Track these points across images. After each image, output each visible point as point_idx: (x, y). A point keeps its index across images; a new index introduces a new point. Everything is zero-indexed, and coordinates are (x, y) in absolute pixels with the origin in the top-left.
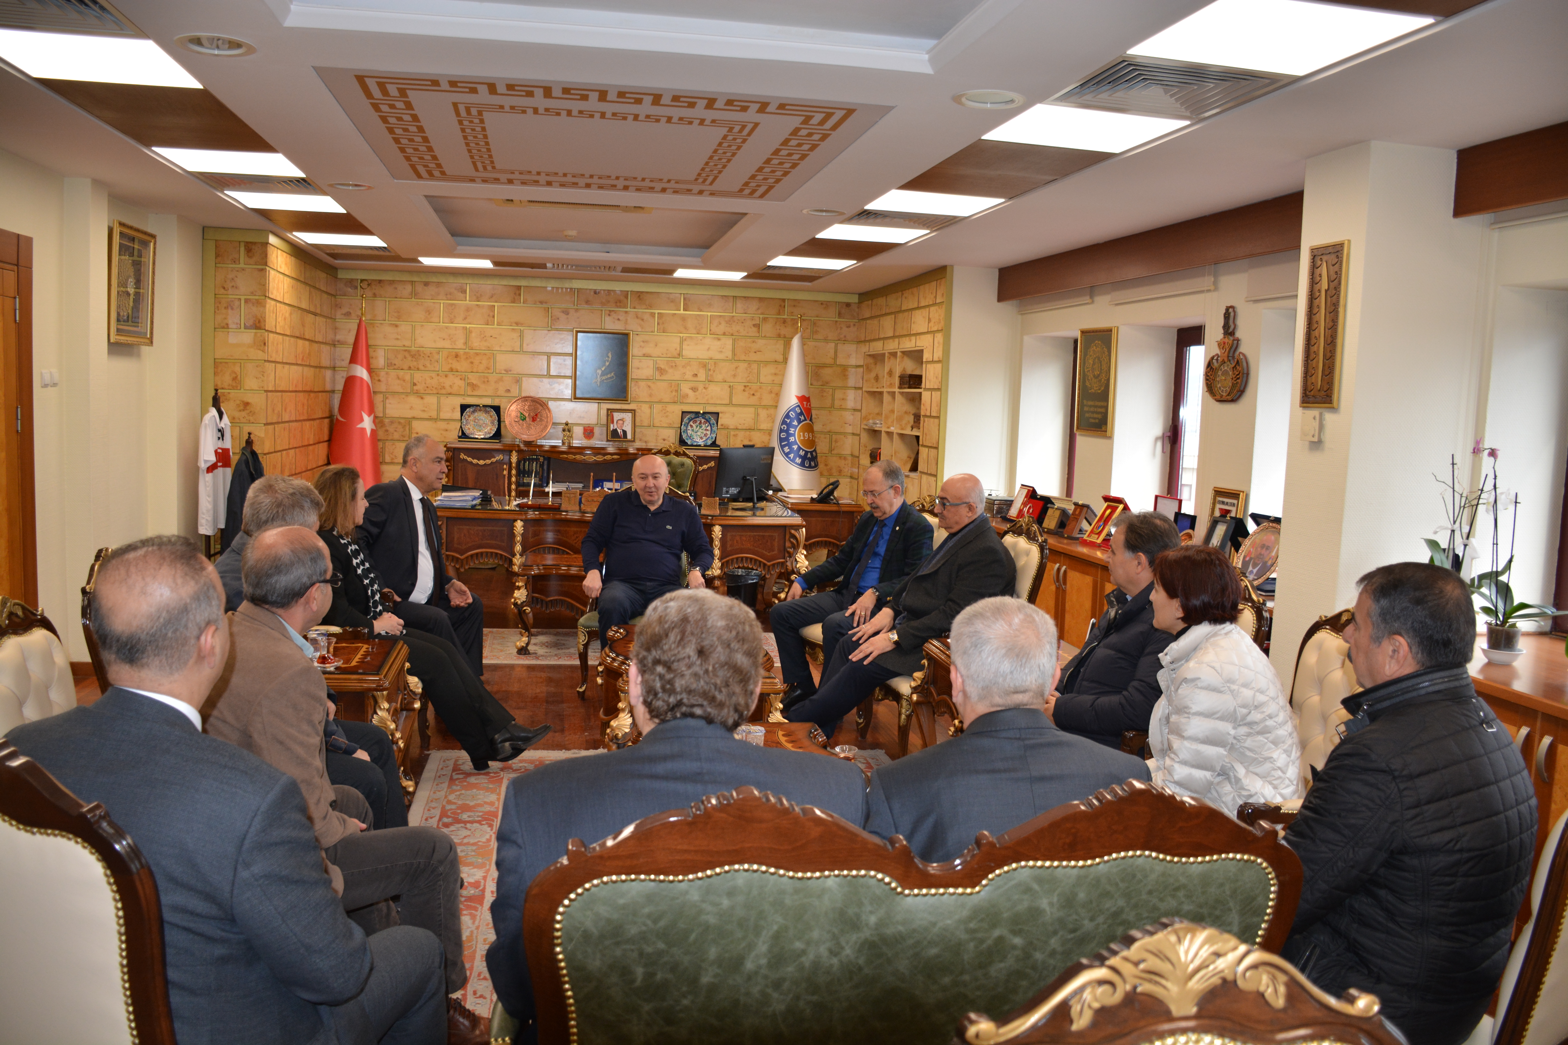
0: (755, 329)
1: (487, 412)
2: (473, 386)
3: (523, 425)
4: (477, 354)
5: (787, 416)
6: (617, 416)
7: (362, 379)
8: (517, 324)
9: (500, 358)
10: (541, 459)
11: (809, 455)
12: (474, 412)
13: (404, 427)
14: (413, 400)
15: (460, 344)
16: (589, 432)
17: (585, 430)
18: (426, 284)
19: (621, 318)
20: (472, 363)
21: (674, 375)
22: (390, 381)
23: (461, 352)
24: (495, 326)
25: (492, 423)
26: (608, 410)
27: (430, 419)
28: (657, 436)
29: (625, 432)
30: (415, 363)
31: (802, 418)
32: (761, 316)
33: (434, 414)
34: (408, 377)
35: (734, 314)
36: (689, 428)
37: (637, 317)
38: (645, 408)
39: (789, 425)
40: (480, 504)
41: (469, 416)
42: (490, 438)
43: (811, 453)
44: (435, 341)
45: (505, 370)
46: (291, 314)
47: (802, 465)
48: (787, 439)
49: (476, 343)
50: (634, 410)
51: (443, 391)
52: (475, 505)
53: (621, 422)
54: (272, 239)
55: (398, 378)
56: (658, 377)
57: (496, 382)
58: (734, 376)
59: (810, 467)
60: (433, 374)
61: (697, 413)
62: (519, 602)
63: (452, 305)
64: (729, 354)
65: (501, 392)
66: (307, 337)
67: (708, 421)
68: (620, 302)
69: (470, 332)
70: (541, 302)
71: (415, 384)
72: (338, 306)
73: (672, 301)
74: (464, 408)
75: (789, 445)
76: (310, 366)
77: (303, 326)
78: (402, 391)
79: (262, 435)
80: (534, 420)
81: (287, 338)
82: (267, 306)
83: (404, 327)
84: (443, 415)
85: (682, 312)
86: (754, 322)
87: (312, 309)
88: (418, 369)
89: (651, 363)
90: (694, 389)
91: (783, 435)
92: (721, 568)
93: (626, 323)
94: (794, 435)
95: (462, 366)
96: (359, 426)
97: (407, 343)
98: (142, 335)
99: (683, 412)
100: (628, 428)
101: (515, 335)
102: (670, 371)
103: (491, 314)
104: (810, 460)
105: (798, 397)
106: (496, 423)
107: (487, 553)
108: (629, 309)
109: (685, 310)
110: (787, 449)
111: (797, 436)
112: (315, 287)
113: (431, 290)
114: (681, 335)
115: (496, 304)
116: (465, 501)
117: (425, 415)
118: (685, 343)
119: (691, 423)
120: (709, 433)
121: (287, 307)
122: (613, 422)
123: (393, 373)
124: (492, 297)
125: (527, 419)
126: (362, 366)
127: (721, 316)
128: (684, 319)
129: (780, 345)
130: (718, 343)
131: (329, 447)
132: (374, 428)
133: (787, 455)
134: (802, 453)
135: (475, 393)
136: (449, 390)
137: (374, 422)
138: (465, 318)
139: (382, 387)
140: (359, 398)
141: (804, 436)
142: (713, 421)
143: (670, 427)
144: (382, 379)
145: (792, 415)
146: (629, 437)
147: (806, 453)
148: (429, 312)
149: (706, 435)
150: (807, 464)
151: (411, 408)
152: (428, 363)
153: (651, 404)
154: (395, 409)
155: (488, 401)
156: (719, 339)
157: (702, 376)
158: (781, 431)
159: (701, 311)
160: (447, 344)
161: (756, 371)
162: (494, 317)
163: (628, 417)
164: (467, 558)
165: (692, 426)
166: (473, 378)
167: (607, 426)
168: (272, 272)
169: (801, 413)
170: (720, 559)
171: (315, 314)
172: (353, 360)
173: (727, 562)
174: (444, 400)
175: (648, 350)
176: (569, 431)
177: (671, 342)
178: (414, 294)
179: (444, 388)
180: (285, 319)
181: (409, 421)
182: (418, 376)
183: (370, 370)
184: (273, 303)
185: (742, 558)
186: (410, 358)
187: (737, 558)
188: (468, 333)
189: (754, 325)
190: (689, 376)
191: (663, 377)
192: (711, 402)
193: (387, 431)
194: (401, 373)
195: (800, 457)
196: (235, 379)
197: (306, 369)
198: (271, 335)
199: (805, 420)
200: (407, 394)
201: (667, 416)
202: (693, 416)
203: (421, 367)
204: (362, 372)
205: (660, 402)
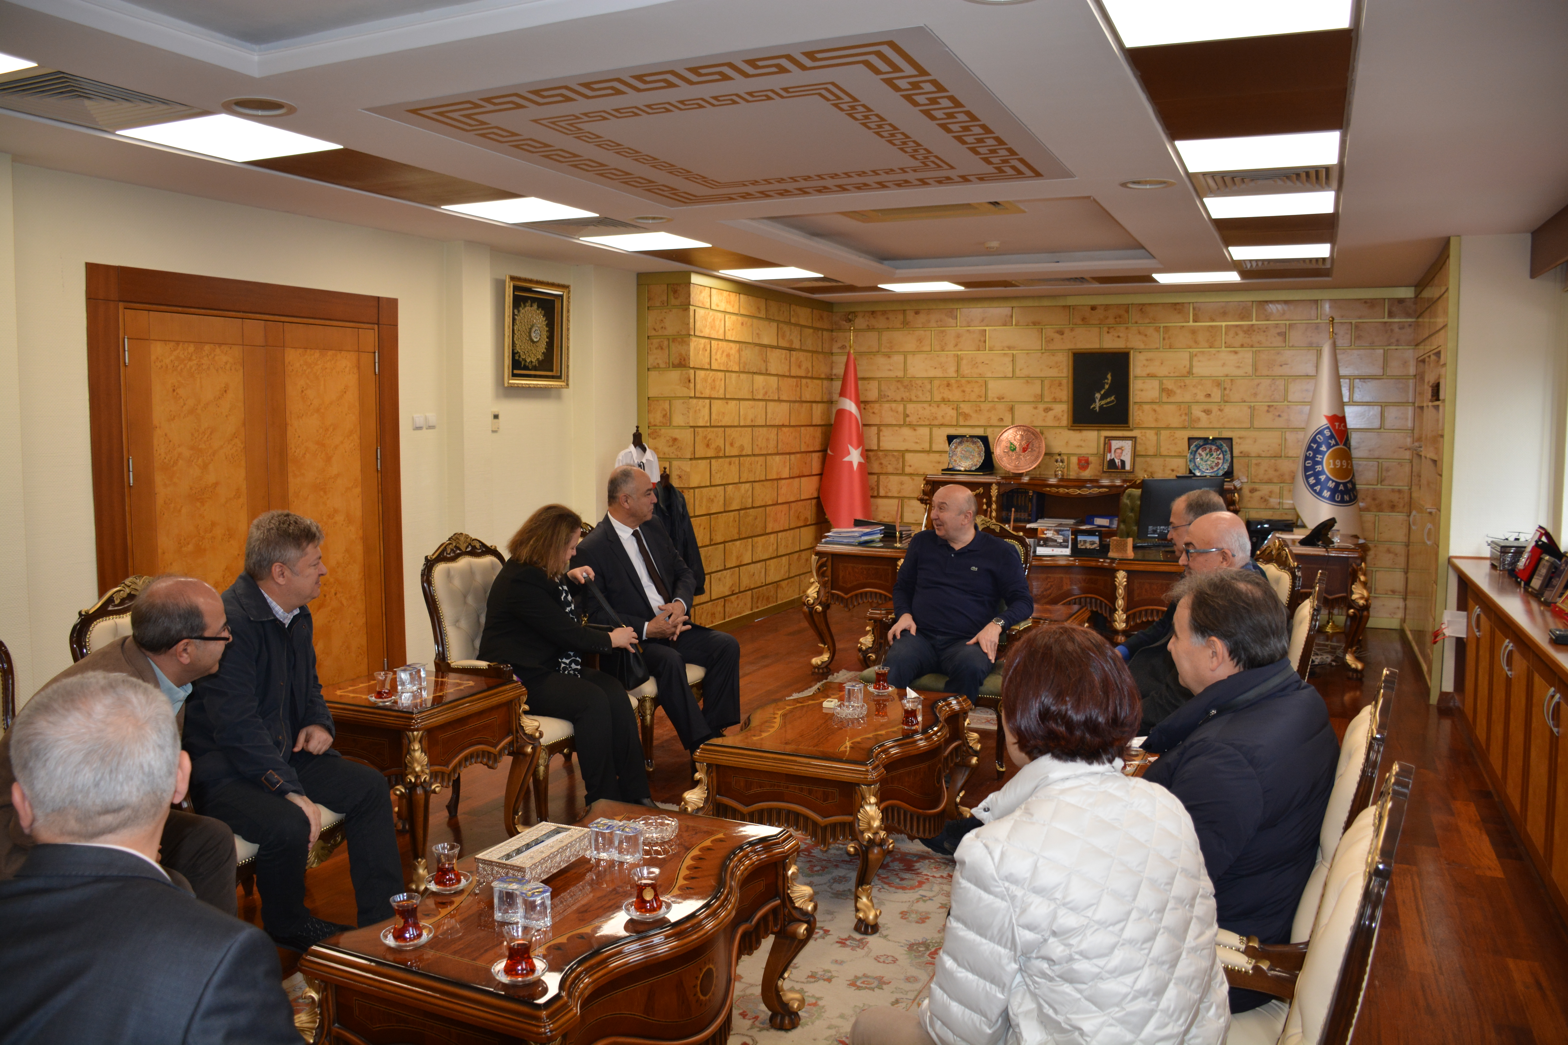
0: (1280, 339)
1: (974, 443)
2: (966, 416)
3: (1012, 456)
4: (969, 382)
5: (1314, 440)
6: (1115, 444)
7: (850, 413)
8: (1009, 348)
9: (991, 385)
10: (1031, 493)
11: (1341, 487)
12: (961, 443)
13: (898, 460)
14: (906, 431)
15: (951, 372)
16: (1084, 463)
17: (1079, 461)
18: (917, 313)
19: (1121, 335)
20: (964, 391)
21: (1181, 396)
22: (887, 413)
23: (953, 381)
24: (987, 351)
25: (979, 454)
26: (1106, 437)
27: (923, 451)
28: (1164, 466)
29: (1123, 462)
30: (907, 394)
31: (1333, 442)
32: (1288, 322)
33: (926, 446)
34: (901, 408)
35: (1254, 322)
36: (1197, 456)
37: (1140, 333)
38: (1151, 434)
39: (1317, 451)
40: (881, 541)
41: (956, 448)
42: (976, 470)
43: (1345, 484)
44: (926, 371)
45: (998, 398)
46: (739, 351)
47: (1332, 499)
48: (1312, 468)
49: (966, 370)
50: (1135, 438)
51: (936, 422)
52: (872, 541)
53: (1119, 451)
54: (695, 279)
55: (892, 410)
56: (1165, 399)
57: (988, 411)
58: (1255, 394)
59: (1342, 501)
60: (926, 405)
61: (1206, 439)
62: (864, 648)
63: (943, 332)
64: (1249, 370)
65: (994, 421)
66: (773, 372)
67: (1219, 448)
68: (1120, 317)
69: (962, 359)
70: (1034, 324)
71: (908, 416)
72: (832, 340)
73: (1180, 312)
74: (950, 439)
75: (1317, 475)
76: (779, 400)
77: (765, 361)
78: (894, 423)
79: (688, 470)
80: (1024, 450)
81: (734, 375)
82: (692, 345)
83: (898, 359)
84: (935, 447)
85: (1191, 323)
86: (1279, 330)
87: (783, 343)
88: (911, 401)
89: (1155, 383)
90: (1208, 412)
91: (1309, 463)
92: (1127, 621)
93: (1127, 340)
94: (1320, 463)
95: (955, 395)
96: (847, 459)
97: (900, 374)
98: (559, 377)
99: (1189, 439)
100: (1127, 458)
101: (1008, 360)
102: (1178, 391)
103: (983, 339)
104: (1343, 493)
105: (1327, 417)
106: (983, 454)
107: (871, 592)
108: (1130, 325)
109: (1195, 321)
110: (1312, 480)
111: (1327, 464)
112: (789, 323)
113: (922, 318)
114: (1191, 350)
115: (987, 328)
116: (853, 537)
117: (918, 448)
118: (1195, 359)
119: (1200, 451)
120: (1221, 461)
121: (732, 345)
122: (1110, 451)
123: (886, 406)
124: (983, 321)
125: (1018, 449)
126: (850, 399)
127: (1237, 326)
128: (1194, 332)
129: (1312, 355)
130: (1233, 357)
131: (821, 480)
132: (862, 461)
133: (1312, 487)
134: (1331, 485)
135: (967, 423)
136: (940, 421)
137: (862, 455)
138: (956, 345)
139: (875, 420)
140: (849, 431)
141: (1334, 464)
142: (1225, 448)
143: (1179, 456)
144: (876, 411)
145: (1320, 438)
146: (1128, 467)
147: (1337, 484)
148: (920, 340)
149: (1217, 464)
150: (1338, 497)
151: (904, 440)
152: (920, 393)
153: (1158, 430)
154: (891, 441)
155: (980, 432)
156: (1236, 353)
157: (1217, 395)
158: (1307, 458)
159: (1213, 321)
160: (938, 373)
161: (1282, 388)
162: (985, 341)
163: (1127, 445)
164: (852, 597)
165: (1200, 455)
166: (965, 408)
167: (1104, 455)
168: (700, 313)
169: (1332, 437)
170: (1125, 611)
171: (790, 349)
172: (843, 394)
173: (1134, 614)
174: (935, 430)
175: (1151, 370)
176: (1062, 461)
177: (1178, 359)
178: (906, 324)
179: (936, 418)
180: (728, 355)
181: (903, 453)
182: (910, 407)
183: (859, 403)
184: (703, 341)
185: (1152, 610)
186: (902, 389)
187: (1146, 611)
188: (959, 360)
189: (1279, 334)
190: (1201, 397)
191: (1171, 400)
192: (1227, 426)
193: (881, 464)
194: (894, 405)
195: (1329, 489)
196: (665, 416)
197: (771, 405)
198: (701, 374)
199: (1337, 444)
200: (900, 426)
201: (1175, 444)
202: (1201, 442)
203: (914, 398)
204: (850, 406)
205: (1167, 428)
